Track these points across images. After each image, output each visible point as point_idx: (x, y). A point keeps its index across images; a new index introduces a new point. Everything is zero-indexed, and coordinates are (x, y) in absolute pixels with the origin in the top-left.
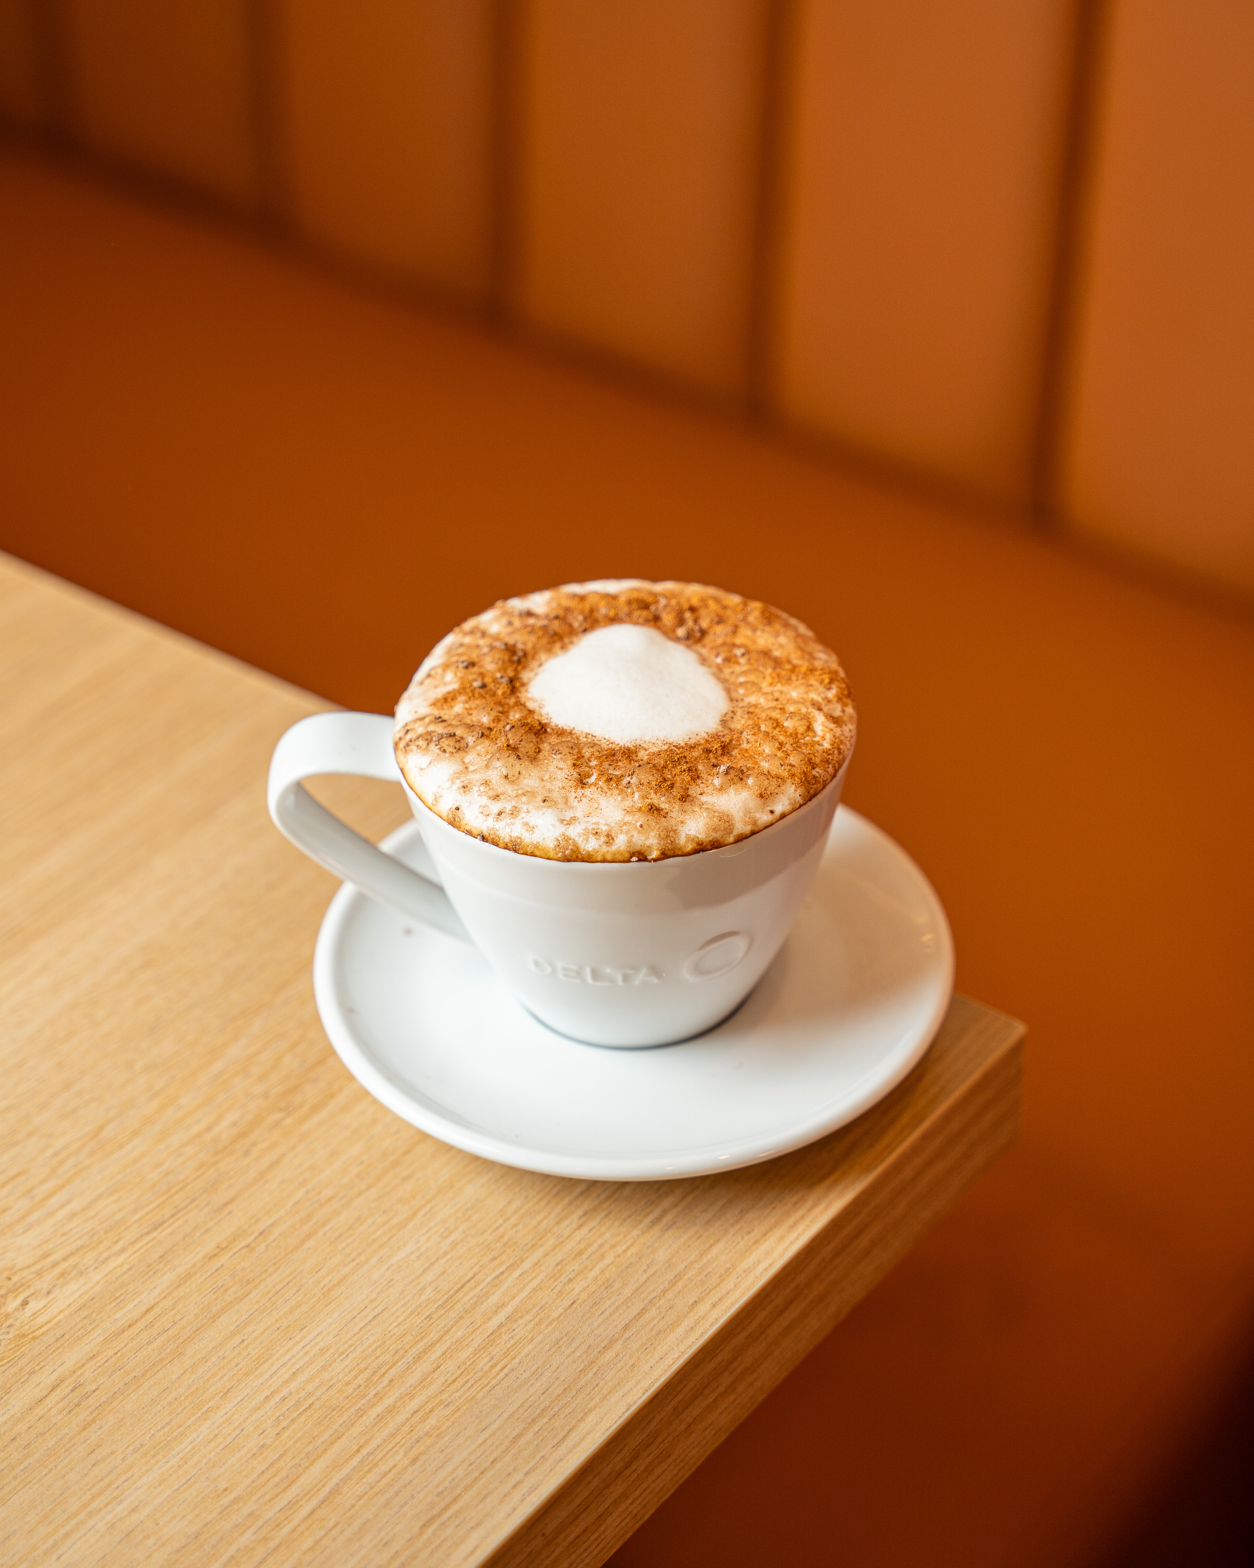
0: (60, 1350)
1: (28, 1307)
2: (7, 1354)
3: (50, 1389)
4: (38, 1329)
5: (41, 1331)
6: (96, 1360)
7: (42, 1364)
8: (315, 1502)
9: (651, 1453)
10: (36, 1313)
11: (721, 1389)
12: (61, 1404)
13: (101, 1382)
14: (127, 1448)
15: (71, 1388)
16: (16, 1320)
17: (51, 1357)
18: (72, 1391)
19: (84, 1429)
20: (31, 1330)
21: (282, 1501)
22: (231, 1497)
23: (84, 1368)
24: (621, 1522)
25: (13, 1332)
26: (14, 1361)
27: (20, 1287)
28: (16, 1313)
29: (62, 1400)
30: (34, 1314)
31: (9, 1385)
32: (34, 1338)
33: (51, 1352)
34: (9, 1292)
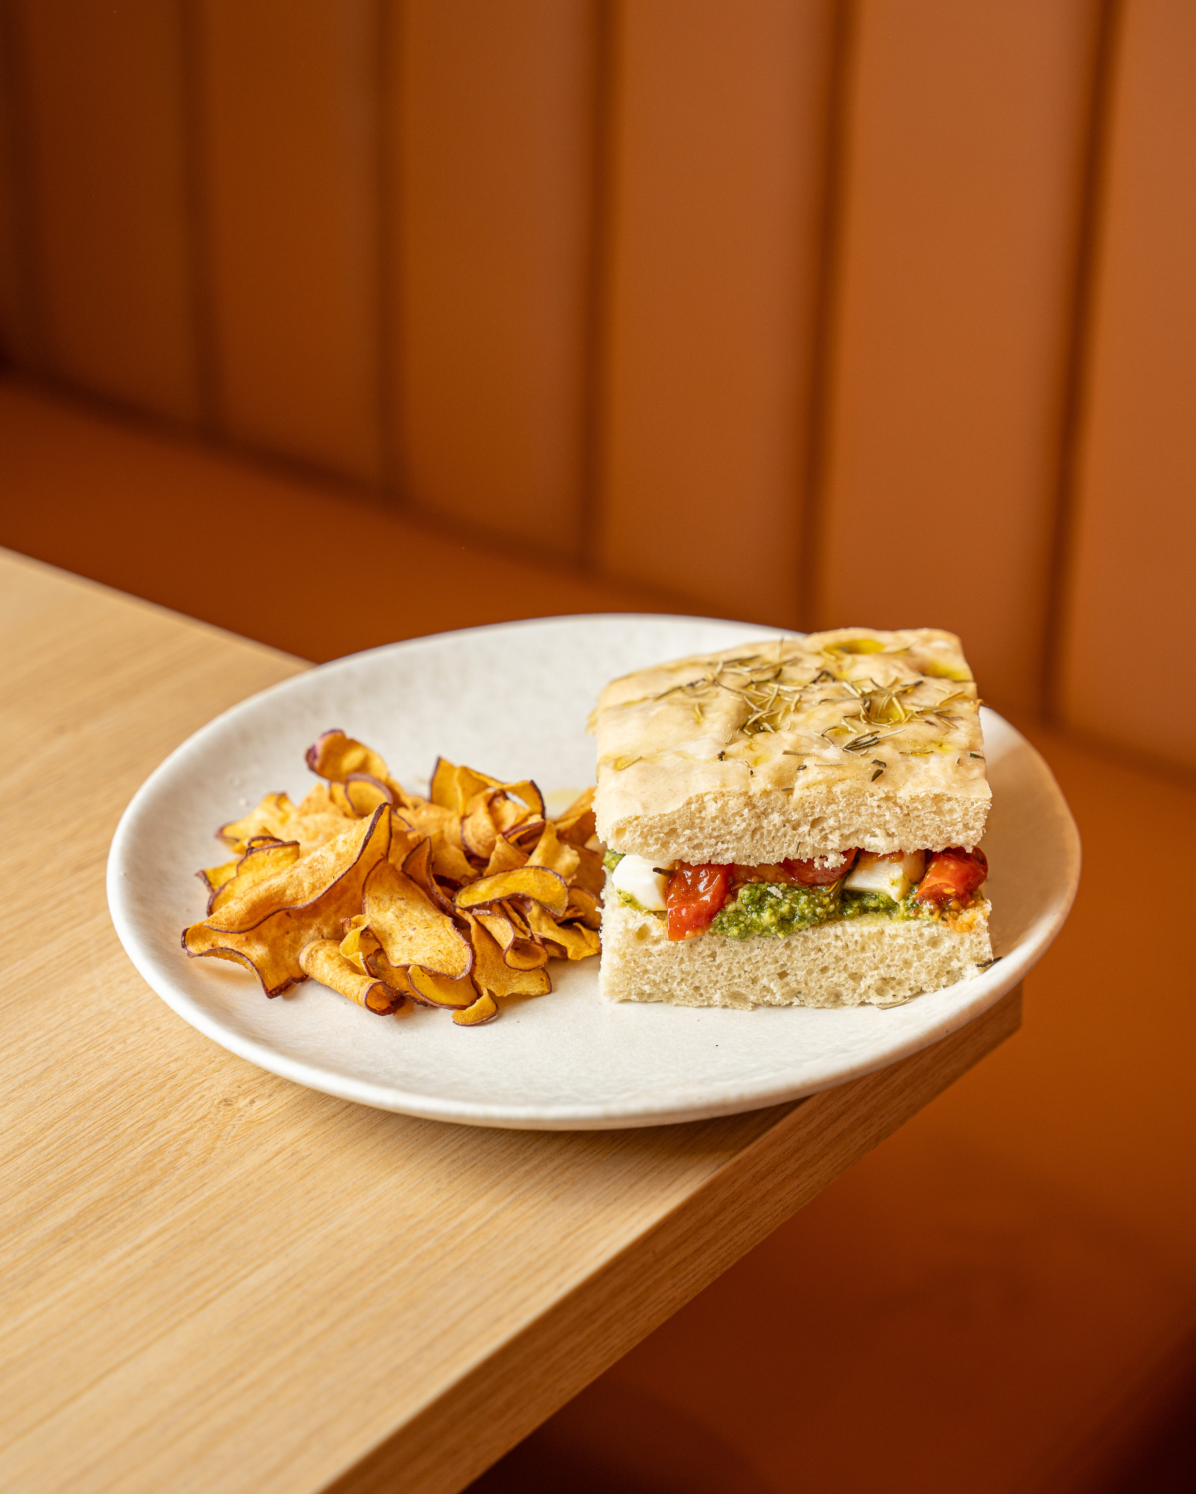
0: (281, 1131)
1: (255, 1105)
2: (240, 1133)
3: (275, 1154)
4: (263, 1118)
5: (265, 1119)
6: (308, 1137)
7: (267, 1139)
8: (479, 1223)
9: (735, 1210)
10: (261, 1108)
11: (788, 1172)
12: (283, 1164)
13: (313, 1150)
14: (335, 1190)
15: (290, 1154)
16: (246, 1112)
17: (274, 1135)
18: (291, 1155)
19: (302, 1178)
20: (258, 1119)
21: (456, 1222)
22: (416, 1220)
23: (300, 1142)
24: (712, 1262)
25: (243, 1120)
26: (246, 1137)
27: (248, 1092)
28: (246, 1108)
29: (284, 1161)
30: (259, 1109)
31: (243, 1152)
32: (261, 1123)
33: (274, 1132)
34: (240, 1095)
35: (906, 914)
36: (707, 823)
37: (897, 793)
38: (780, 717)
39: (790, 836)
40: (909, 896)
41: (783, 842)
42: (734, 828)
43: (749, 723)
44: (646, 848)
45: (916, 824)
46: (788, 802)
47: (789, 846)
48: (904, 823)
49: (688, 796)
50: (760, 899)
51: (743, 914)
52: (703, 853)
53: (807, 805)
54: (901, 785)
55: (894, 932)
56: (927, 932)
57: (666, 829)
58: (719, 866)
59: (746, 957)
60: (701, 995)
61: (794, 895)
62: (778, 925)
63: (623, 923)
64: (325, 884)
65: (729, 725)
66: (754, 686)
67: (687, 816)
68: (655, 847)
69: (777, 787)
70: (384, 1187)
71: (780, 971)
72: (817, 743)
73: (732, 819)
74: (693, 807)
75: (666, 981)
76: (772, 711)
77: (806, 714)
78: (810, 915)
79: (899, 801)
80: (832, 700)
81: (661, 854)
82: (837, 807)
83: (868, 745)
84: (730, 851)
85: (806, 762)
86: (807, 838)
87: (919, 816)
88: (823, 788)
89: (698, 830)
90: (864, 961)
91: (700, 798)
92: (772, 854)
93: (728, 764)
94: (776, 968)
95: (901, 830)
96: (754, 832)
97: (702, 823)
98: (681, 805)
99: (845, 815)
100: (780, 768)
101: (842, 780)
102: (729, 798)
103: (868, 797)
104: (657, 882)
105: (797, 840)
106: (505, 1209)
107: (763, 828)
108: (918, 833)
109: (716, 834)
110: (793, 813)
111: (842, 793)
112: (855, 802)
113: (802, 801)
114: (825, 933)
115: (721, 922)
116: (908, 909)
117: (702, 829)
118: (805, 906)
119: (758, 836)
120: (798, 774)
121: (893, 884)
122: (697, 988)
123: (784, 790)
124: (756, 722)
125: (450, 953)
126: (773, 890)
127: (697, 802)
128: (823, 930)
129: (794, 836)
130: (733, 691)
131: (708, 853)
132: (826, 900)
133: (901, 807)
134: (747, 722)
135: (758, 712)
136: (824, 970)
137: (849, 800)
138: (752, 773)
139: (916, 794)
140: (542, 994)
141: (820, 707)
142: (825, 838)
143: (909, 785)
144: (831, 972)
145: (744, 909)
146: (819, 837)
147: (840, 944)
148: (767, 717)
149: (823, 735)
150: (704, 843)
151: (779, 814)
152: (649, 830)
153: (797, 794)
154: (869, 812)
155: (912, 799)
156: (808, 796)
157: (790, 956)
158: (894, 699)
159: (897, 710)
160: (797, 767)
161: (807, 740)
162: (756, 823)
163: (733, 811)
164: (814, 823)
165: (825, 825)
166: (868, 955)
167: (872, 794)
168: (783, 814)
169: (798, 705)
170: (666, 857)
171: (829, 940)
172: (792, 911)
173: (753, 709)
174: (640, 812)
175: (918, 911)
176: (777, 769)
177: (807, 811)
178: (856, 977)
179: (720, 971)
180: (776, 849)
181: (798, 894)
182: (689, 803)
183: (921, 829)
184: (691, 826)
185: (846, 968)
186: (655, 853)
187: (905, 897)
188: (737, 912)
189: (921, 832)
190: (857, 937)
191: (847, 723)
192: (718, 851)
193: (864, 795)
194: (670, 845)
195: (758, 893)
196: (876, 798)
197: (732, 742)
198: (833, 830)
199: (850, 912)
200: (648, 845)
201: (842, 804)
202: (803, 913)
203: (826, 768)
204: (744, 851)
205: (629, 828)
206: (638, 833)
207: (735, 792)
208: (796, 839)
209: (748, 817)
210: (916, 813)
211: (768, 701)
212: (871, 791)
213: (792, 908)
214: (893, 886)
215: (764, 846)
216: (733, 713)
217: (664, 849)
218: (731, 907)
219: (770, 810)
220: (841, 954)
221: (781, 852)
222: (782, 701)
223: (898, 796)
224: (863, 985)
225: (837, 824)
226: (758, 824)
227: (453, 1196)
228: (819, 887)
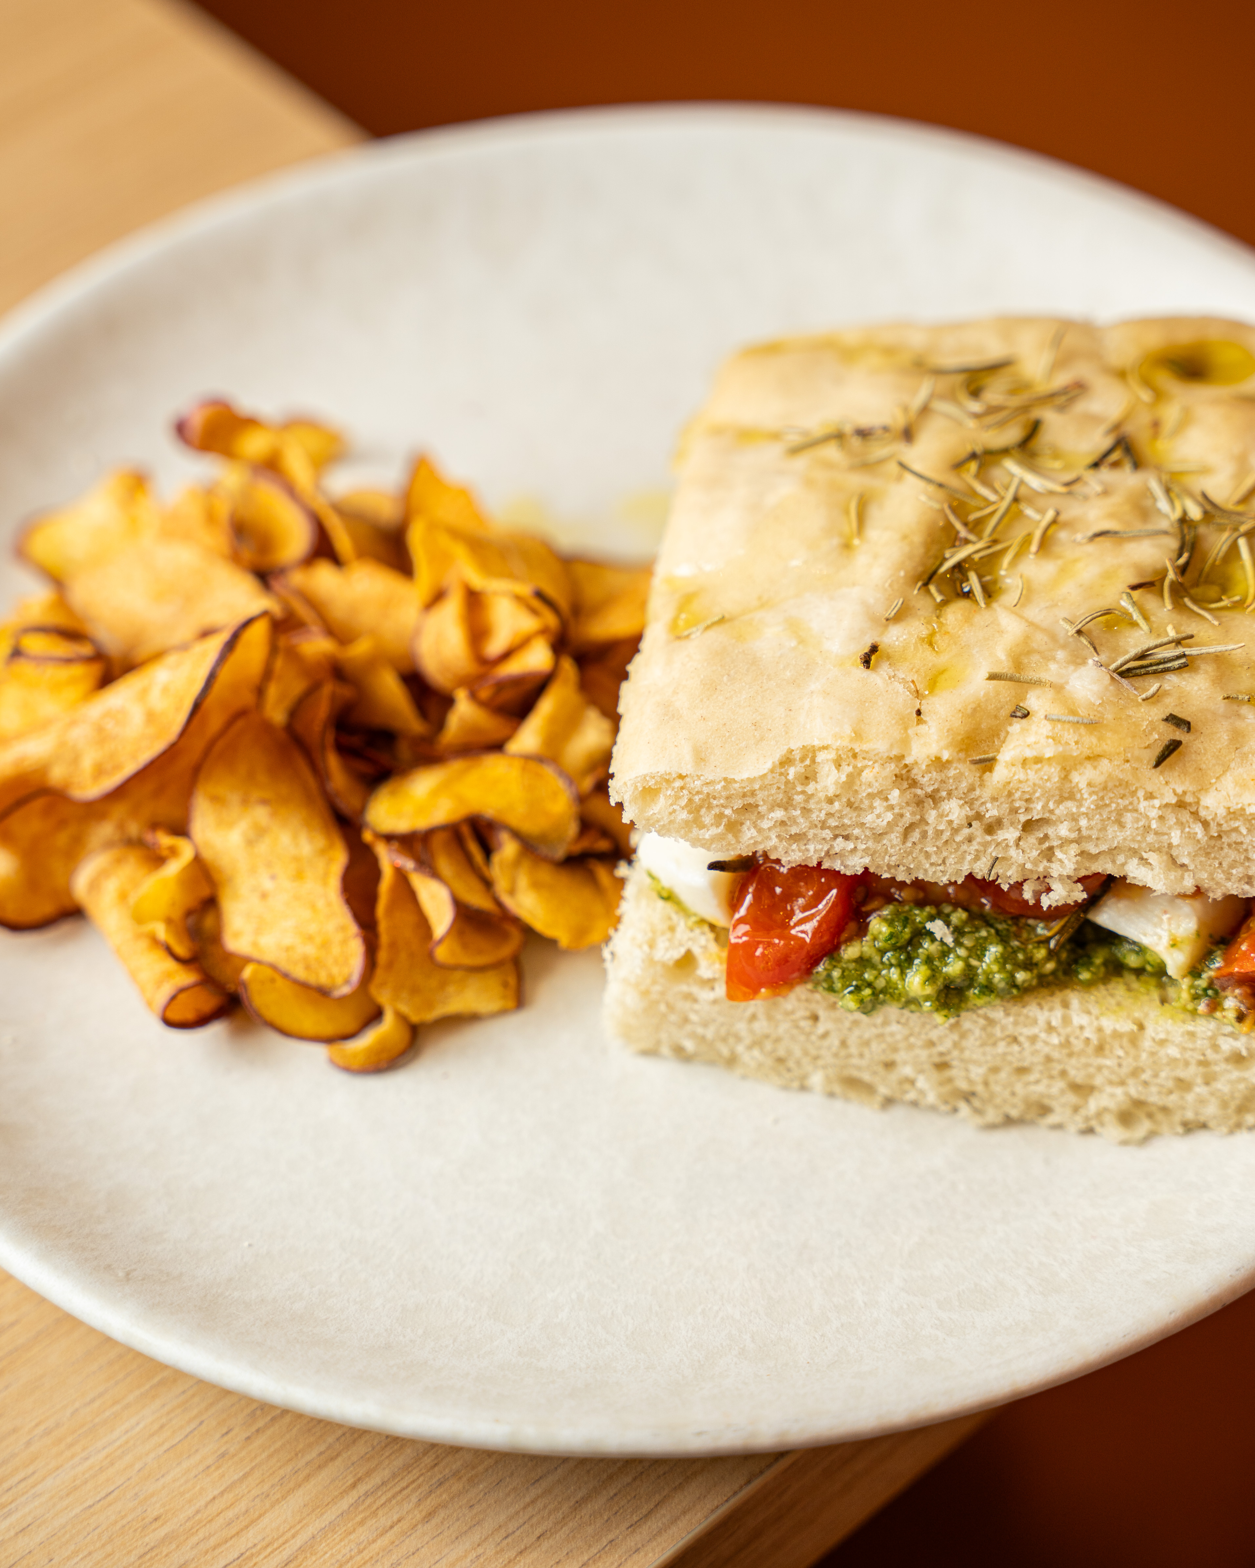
35: (1190, 1006)
36: (818, 803)
37: (1202, 798)
38: (1006, 560)
39: (979, 843)
40: (1203, 971)
41: (965, 852)
42: (869, 819)
43: (943, 569)
44: (695, 831)
45: (1233, 855)
46: (982, 785)
47: (977, 858)
48: (1208, 850)
49: (786, 747)
50: (910, 942)
51: (873, 967)
52: (808, 850)
53: (1017, 795)
54: (1213, 781)
55: (1162, 1036)
56: (1227, 1045)
57: (738, 804)
58: (835, 874)
59: (874, 1031)
60: (789, 1070)
61: (977, 939)
62: (938, 999)
63: (646, 948)
64: (118, 767)
65: (902, 573)
66: (973, 466)
67: (779, 788)
68: (714, 831)
69: (962, 755)
70: (127, 1432)
71: (937, 1060)
72: (1064, 647)
73: (866, 802)
74: (792, 772)
75: (724, 1040)
76: (995, 542)
77: (1060, 562)
78: (1002, 985)
79: (1203, 813)
80: (1116, 533)
81: (724, 843)
82: (1079, 807)
83: (1161, 669)
84: (859, 854)
85: (1034, 701)
86: (1013, 852)
87: (1242, 843)
88: (1053, 772)
89: (799, 812)
90: (1100, 1068)
91: (810, 753)
92: (941, 868)
93: (878, 678)
94: (930, 1056)
95: (1201, 862)
96: (908, 830)
97: (807, 801)
98: (769, 765)
99: (1093, 823)
100: (974, 710)
101: (1093, 758)
102: (866, 762)
103: (1142, 799)
104: (714, 886)
105: (992, 851)
106: (332, 1527)
107: (927, 824)
108: (1234, 871)
109: (833, 822)
110: (989, 805)
111: (1089, 785)
112: (1114, 805)
113: (1008, 788)
114: (1027, 1017)
115: (829, 976)
116: (1196, 998)
117: (806, 811)
118: (995, 968)
119: (916, 835)
120: (1010, 729)
121: (1173, 946)
122: (780, 1060)
123: (975, 762)
124: (959, 567)
125: (325, 945)
126: (938, 927)
127: (802, 760)
128: (1025, 1011)
129: (986, 845)
130: (928, 480)
131: (815, 851)
132: (1040, 954)
133: (1205, 824)
134: (941, 565)
135: (967, 542)
136: (1022, 1071)
137: (1102, 798)
138: (919, 713)
139: (1239, 806)
140: (503, 1012)
141: (1091, 548)
142: (1049, 854)
143: (1228, 783)
144: (1032, 1077)
145: (876, 958)
146: (1035, 853)
147: (1055, 1040)
148: (981, 558)
149: (1079, 632)
150: (810, 835)
151: (962, 802)
152: (703, 800)
153: (1000, 774)
154: (1141, 824)
155: (1229, 813)
156: (1020, 782)
157: (956, 1045)
158: (1242, 543)
159: (1243, 567)
160: (1010, 708)
161: (1046, 639)
162: (913, 814)
163: (870, 790)
164: (1028, 826)
165: (1050, 831)
166: (1108, 1062)
167: (1151, 793)
168: (970, 803)
169: (1050, 532)
170: (733, 849)
171: (1035, 1030)
172: (970, 974)
173: (958, 532)
174: (687, 768)
175: (1215, 1006)
176: (969, 711)
177: (1017, 805)
178: (1083, 1090)
179: (826, 1043)
180: (951, 860)
181: (985, 939)
182: (786, 761)
183: (1242, 864)
184: (787, 804)
185: (1063, 1073)
186: (713, 839)
187: (1195, 972)
188: (863, 962)
189: (1241, 869)
190: (1088, 1033)
191: (1134, 603)
192: (837, 849)
193: (1134, 793)
194: (745, 828)
195: (907, 933)
196: (1157, 803)
197: (900, 616)
198: (1065, 842)
199: (1085, 975)
200: (702, 826)
201: (1086, 804)
202: (989, 981)
203: (1067, 726)
204: (887, 857)
205: (667, 789)
206: (683, 802)
207: (878, 754)
208: (990, 850)
209: (899, 804)
210: (1234, 837)
211: (993, 513)
212: (1150, 789)
213: (969, 967)
214: (1173, 950)
215: (928, 855)
216: (918, 539)
217: (730, 836)
218: (850, 952)
219: (944, 794)
220: (1056, 1055)
221: (958, 867)
222: (1020, 514)
223: (1202, 803)
224: (1093, 1104)
225: (1074, 835)
226: (918, 817)
227: (245, 1476)
228: (1031, 922)
